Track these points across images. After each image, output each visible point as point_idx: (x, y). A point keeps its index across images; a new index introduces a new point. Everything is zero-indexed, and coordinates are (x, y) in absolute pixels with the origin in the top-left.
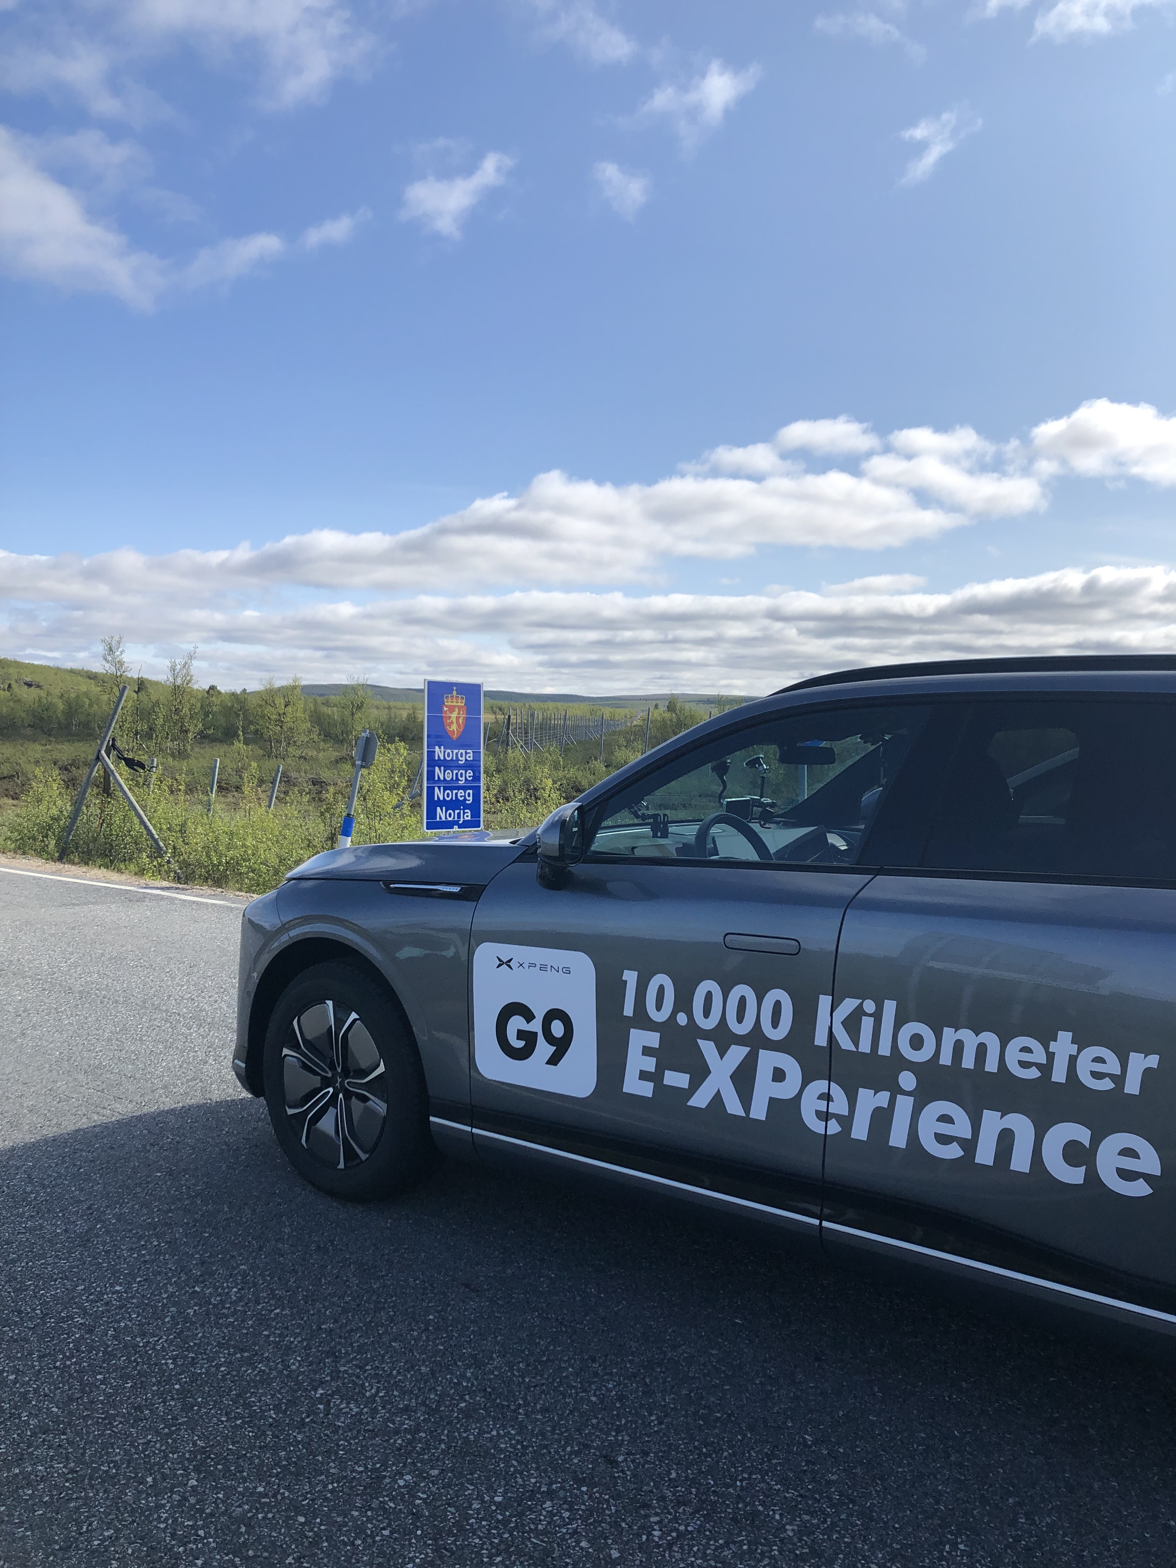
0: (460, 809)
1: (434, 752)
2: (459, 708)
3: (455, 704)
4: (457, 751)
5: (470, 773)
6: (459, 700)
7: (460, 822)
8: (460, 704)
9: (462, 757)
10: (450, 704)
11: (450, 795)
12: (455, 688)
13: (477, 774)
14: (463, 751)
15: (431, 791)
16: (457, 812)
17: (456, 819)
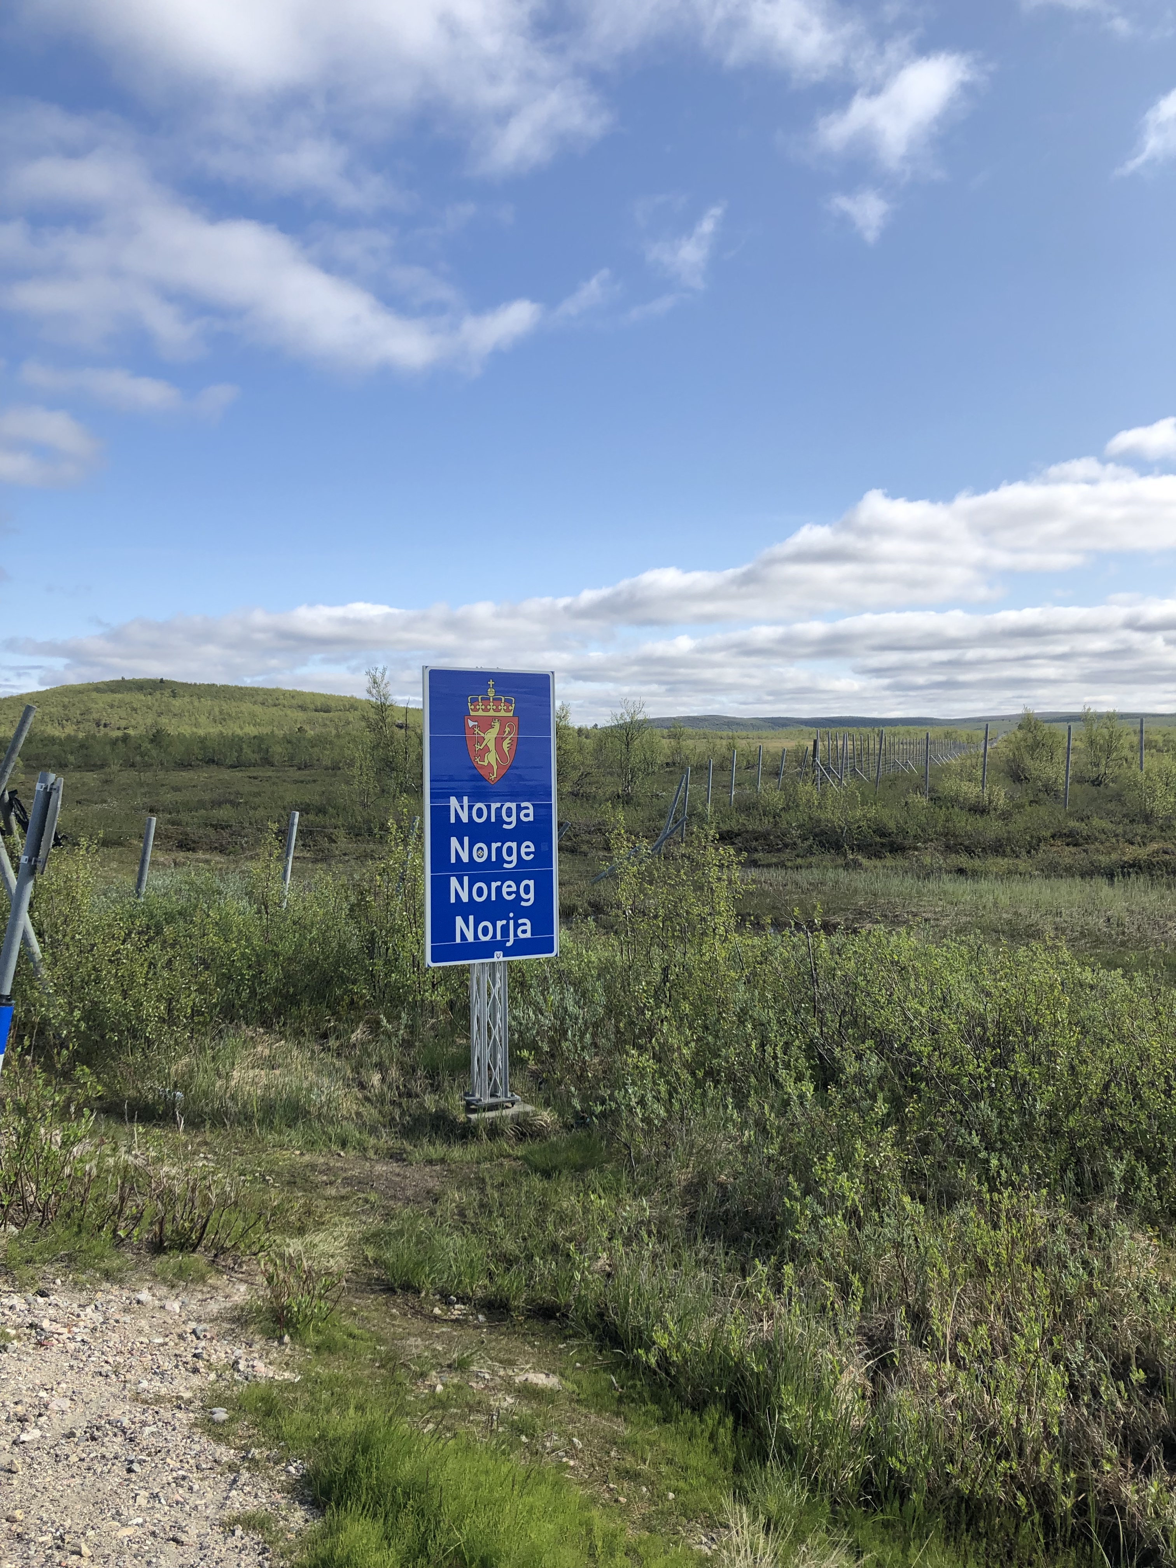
0: (508, 919)
1: (448, 808)
2: (503, 721)
3: (491, 713)
4: (498, 805)
5: (528, 847)
6: (502, 706)
7: (508, 944)
8: (503, 713)
9: (509, 816)
10: (480, 713)
11: (484, 892)
12: (491, 683)
13: (544, 848)
14: (513, 806)
15: (440, 888)
16: (499, 924)
17: (499, 937)
